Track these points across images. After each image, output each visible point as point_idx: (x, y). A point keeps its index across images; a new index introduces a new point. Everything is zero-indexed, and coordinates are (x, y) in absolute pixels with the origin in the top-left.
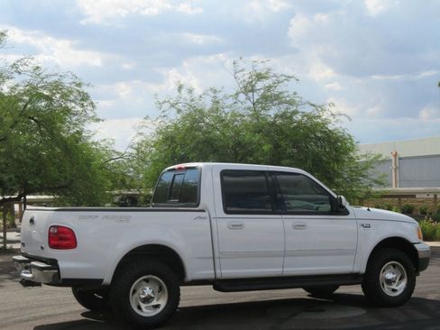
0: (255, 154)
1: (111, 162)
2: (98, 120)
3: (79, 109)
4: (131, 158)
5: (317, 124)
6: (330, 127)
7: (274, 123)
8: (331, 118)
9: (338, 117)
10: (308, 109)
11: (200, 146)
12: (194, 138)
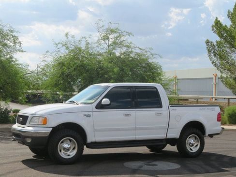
0: (109, 74)
1: (27, 75)
2: (22, 51)
3: (12, 44)
4: (39, 74)
5: (143, 59)
6: (150, 61)
7: (119, 57)
8: (151, 56)
9: (155, 56)
10: (138, 51)
11: (78, 68)
12: (75, 63)
